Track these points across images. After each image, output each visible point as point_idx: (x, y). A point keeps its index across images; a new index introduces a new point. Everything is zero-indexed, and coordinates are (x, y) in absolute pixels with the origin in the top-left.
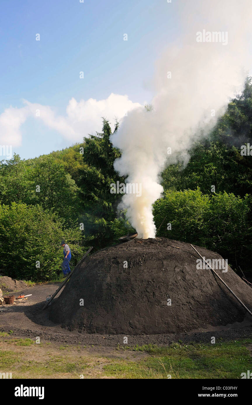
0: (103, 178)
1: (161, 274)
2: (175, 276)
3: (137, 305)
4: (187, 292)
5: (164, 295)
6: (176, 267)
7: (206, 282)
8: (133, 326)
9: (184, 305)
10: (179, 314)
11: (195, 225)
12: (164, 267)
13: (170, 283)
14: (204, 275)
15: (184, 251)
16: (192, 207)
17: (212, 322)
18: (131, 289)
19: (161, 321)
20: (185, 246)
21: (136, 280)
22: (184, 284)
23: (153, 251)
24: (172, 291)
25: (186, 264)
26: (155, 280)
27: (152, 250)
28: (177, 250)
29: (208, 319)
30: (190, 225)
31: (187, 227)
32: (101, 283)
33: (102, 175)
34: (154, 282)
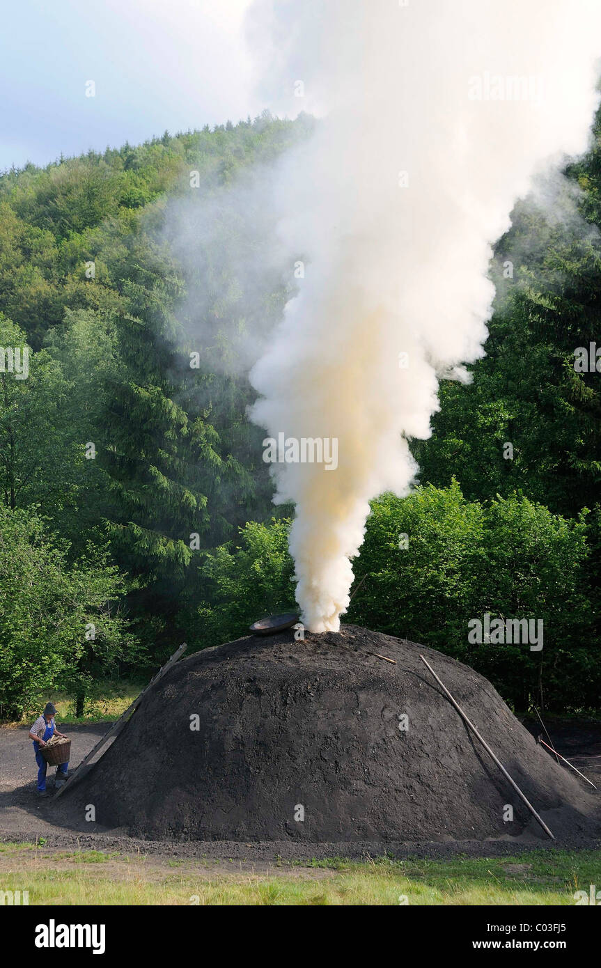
0: (185, 420)
1: (353, 723)
2: (383, 727)
3: (301, 787)
4: (406, 765)
5: (359, 769)
6: (385, 707)
7: (449, 745)
8: (293, 832)
9: (400, 791)
10: (388, 810)
11: (436, 587)
12: (361, 706)
13: (372, 744)
14: (446, 730)
15: (406, 671)
16: (433, 537)
17: (455, 830)
18: (289, 753)
19: (350, 823)
20: (409, 654)
21: (299, 734)
22: (401, 748)
23: (337, 667)
24: (375, 760)
25: (408, 702)
26: (339, 735)
27: (332, 663)
28: (390, 667)
29: (447, 824)
30: (424, 585)
31: (418, 590)
32: (221, 737)
33: (182, 412)
34: (337, 738)
